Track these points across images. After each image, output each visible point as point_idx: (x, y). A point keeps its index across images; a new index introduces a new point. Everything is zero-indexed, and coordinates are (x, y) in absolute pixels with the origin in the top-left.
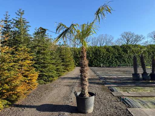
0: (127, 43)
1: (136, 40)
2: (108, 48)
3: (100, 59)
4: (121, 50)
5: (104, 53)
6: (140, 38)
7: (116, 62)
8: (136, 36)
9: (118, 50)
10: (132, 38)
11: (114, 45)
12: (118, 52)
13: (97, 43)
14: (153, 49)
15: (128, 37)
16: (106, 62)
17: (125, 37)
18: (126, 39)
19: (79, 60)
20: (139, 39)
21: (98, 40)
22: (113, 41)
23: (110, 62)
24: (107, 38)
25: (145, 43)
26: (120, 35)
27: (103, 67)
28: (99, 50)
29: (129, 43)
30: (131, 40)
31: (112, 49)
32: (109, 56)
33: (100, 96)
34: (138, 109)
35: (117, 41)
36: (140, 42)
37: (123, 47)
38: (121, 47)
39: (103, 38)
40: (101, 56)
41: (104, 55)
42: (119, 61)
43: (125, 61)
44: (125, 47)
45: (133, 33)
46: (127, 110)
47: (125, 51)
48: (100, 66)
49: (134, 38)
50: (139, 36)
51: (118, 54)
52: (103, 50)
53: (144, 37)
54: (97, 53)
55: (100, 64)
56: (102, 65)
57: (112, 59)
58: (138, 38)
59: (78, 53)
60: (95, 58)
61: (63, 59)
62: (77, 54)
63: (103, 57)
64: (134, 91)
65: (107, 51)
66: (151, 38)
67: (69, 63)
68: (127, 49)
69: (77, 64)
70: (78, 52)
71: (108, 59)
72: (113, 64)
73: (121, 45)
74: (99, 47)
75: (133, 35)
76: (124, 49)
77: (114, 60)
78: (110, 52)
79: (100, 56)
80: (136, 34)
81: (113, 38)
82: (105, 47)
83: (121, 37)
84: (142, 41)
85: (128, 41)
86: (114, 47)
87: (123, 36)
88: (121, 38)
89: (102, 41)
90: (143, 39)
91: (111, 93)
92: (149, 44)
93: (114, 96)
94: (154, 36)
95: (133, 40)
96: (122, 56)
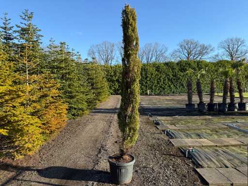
0: (188, 58)
2: (158, 66)
3: (146, 83)
4: (177, 68)
5: (152, 74)
6: (208, 49)
7: (170, 86)
8: (201, 46)
9: (173, 69)
10: (195, 49)
13: (142, 57)
15: (190, 48)
16: (155, 86)
17: (185, 47)
18: (186, 51)
19: (115, 85)
22: (167, 54)
23: (161, 87)
25: (214, 57)
26: (178, 45)
27: (150, 95)
28: (145, 70)
30: (193, 52)
31: (165, 67)
32: (160, 79)
33: (143, 130)
34: (180, 139)
35: (174, 53)
36: (207, 55)
37: (181, 65)
38: (177, 64)
39: (152, 49)
40: (148, 79)
41: (153, 76)
43: (182, 85)
44: (184, 64)
45: (198, 41)
48: (146, 94)
49: (199, 49)
50: (205, 46)
51: (173, 75)
52: (151, 69)
53: (212, 47)
55: (146, 91)
56: (148, 92)
58: (204, 50)
59: (112, 74)
61: (92, 85)
62: (111, 76)
63: (150, 79)
64: (182, 124)
65: (156, 70)
66: (223, 50)
67: (102, 91)
68: (187, 66)
69: (111, 91)
71: (158, 83)
72: (166, 90)
74: (144, 65)
75: (196, 45)
76: (183, 67)
77: (166, 85)
78: (161, 71)
79: (146, 78)
80: (201, 44)
81: (166, 50)
82: (154, 65)
83: (179, 47)
84: (210, 54)
85: (189, 53)
86: (167, 64)
88: (178, 49)
89: (150, 54)
90: (211, 50)
91: (156, 127)
92: (220, 58)
93: (158, 129)
94: (229, 46)
95: (197, 52)
96: (179, 79)
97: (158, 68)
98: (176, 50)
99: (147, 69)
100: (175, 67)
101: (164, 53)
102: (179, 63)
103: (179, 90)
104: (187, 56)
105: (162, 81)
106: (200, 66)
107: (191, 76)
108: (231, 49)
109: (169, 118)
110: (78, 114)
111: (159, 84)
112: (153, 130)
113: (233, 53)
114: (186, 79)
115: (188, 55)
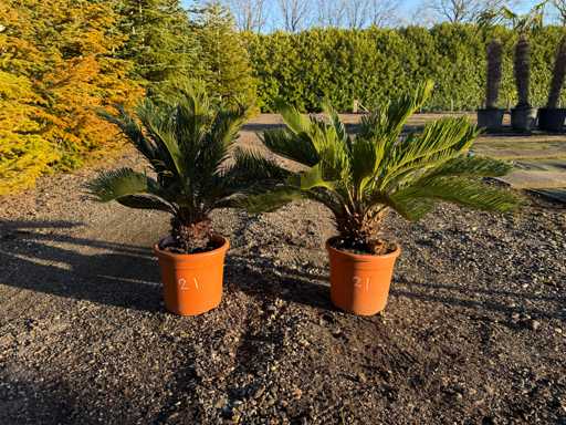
2: (384, 38)
4: (431, 42)
5: (367, 58)
9: (421, 44)
11: (406, 27)
12: (419, 54)
14: (549, 44)
16: (372, 92)
18: (452, 5)
21: (343, 5)
28: (347, 45)
30: (470, 8)
31: (400, 41)
32: (385, 71)
37: (441, 36)
38: (433, 32)
41: (369, 64)
44: (450, 34)
47: (447, 48)
52: (365, 42)
54: (340, 56)
60: (331, 79)
63: (361, 71)
65: (378, 47)
70: (264, 53)
73: (430, 26)
74: (347, 34)
76: (445, 40)
78: (389, 52)
79: (351, 68)
82: (372, 34)
85: (459, 11)
86: (405, 32)
89: (361, 9)
97: (382, 42)
99: (355, 44)
100: (426, 40)
101: (397, 5)
104: (453, 16)
105: (391, 77)
107: (463, 65)
111: (383, 84)
114: (452, 75)
115: (457, 16)
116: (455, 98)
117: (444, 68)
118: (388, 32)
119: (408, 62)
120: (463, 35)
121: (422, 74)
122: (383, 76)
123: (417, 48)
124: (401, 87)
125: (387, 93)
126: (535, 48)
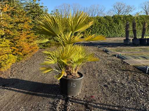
1: (127, 11)
2: (100, 19)
4: (112, 20)
5: (96, 24)
6: (132, 9)
8: (127, 6)
9: (110, 21)
10: (123, 9)
11: (106, 16)
12: (109, 23)
14: (143, 20)
15: (120, 8)
17: (117, 7)
18: (117, 10)
20: (130, 10)
21: (90, 10)
22: (104, 12)
24: (98, 9)
29: (120, 14)
30: (122, 11)
31: (104, 20)
35: (109, 11)
36: (131, 13)
37: (115, 18)
39: (95, 8)
42: (110, 32)
43: (115, 32)
44: (117, 18)
45: (125, 3)
46: (122, 61)
47: (116, 21)
49: (126, 8)
50: (130, 6)
53: (135, 7)
57: (103, 30)
58: (129, 8)
65: (99, 21)
66: (142, 10)
68: (119, 19)
73: (112, 15)
76: (116, 19)
82: (97, 18)
83: (113, 7)
85: (119, 11)
87: (114, 7)
88: (112, 9)
89: (94, 12)
90: (134, 9)
93: (109, 54)
94: (146, 6)
95: (125, 11)
96: (113, 27)
98: (111, 9)
101: (103, 10)
102: (114, 17)
103: (113, 35)
104: (118, 13)
106: (127, 19)
107: (121, 25)
108: (147, 8)
109: (113, 48)
110: (47, 45)
111: (100, 31)
112: (105, 54)
113: (148, 12)
114: (118, 28)
116: (119, 33)
117: (116, 26)
118: (101, 18)
119: (107, 25)
120: (120, 18)
121: (110, 28)
122: (100, 28)
123: (109, 21)
124: (105, 31)
125: (101, 33)
126: (139, 21)
